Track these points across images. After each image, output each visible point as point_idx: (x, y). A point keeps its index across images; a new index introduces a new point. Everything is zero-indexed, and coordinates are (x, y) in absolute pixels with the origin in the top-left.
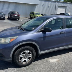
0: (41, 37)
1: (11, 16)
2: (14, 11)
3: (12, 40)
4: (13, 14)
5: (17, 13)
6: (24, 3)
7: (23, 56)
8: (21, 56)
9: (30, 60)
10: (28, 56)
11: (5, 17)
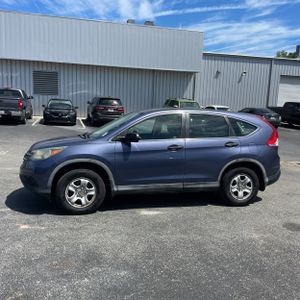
0: (119, 153)
1: (95, 111)
2: (107, 96)
3: (55, 152)
4: (101, 107)
5: (115, 102)
6: (146, 70)
7: (76, 189)
8: (71, 188)
9: (91, 202)
10: (88, 191)
11: (75, 117)
